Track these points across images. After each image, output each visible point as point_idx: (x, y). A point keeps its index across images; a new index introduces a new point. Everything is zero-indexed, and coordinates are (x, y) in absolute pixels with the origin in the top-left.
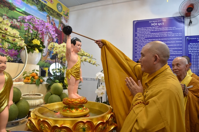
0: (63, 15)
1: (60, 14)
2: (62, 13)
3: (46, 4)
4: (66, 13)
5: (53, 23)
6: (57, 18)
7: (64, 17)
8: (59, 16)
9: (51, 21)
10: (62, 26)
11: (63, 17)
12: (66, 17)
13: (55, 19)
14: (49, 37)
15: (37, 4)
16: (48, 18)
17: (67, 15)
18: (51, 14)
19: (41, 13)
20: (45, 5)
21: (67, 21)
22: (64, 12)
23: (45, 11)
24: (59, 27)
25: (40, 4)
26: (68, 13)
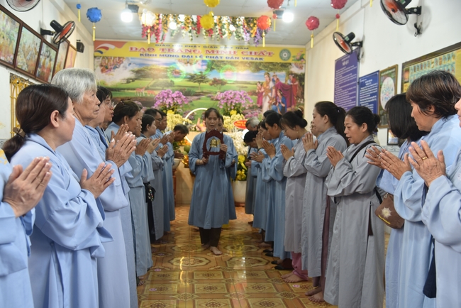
0: (293, 62)
1: (286, 63)
2: (290, 61)
3: (261, 61)
4: (298, 57)
5: (275, 79)
6: (281, 70)
7: (295, 64)
8: (284, 66)
9: (272, 78)
10: (291, 77)
11: (293, 65)
12: (300, 62)
13: (278, 73)
14: (270, 97)
15: (250, 67)
16: (266, 76)
17: (302, 58)
18: (271, 70)
19: (256, 74)
20: (260, 63)
21: (301, 68)
22: (294, 57)
23: (261, 69)
24: (286, 81)
25: (254, 65)
26: (303, 55)
